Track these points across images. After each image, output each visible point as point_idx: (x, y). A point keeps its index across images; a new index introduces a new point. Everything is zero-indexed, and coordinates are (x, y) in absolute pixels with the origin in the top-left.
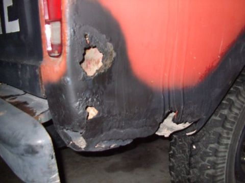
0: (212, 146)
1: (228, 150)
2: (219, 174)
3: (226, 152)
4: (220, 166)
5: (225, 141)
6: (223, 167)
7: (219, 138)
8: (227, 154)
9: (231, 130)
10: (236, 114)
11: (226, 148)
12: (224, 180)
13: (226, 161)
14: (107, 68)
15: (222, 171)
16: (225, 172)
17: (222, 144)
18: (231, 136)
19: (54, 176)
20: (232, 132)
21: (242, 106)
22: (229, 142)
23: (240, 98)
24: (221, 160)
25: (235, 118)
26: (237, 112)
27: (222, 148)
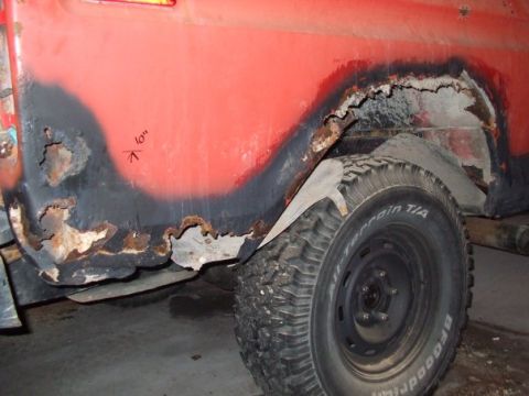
0: (286, 290)
1: (312, 297)
2: (299, 333)
3: (309, 298)
4: (300, 321)
5: (307, 282)
6: (306, 323)
7: (295, 276)
8: (311, 302)
9: (318, 263)
10: (326, 238)
11: (309, 292)
12: (309, 344)
13: (310, 313)
14: (79, 169)
15: (303, 329)
16: (309, 330)
17: (302, 286)
18: (317, 274)
19: (8, 309)
20: (320, 267)
21: (337, 226)
22: (314, 283)
23: (333, 213)
24: (301, 311)
25: (324, 245)
26: (328, 235)
27: (302, 293)
